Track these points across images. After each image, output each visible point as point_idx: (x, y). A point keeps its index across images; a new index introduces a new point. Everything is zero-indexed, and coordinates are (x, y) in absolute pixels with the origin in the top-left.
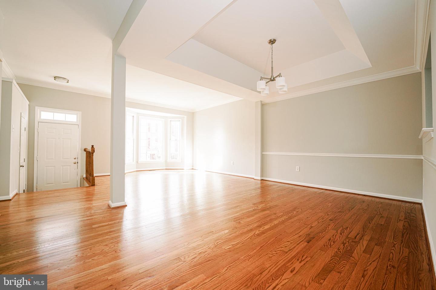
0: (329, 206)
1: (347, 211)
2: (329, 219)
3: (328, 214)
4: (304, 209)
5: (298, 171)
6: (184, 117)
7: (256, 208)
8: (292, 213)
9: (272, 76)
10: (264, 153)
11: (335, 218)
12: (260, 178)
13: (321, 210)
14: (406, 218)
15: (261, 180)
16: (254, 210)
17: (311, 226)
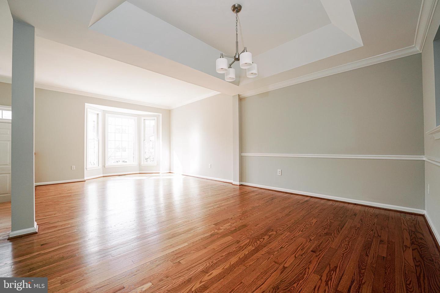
0: (313, 224)
1: (335, 232)
2: (311, 249)
3: (310, 240)
4: (280, 230)
5: (280, 175)
6: (159, 115)
7: (216, 231)
8: (262, 240)
9: (236, 53)
10: (243, 154)
11: (319, 246)
12: (238, 183)
13: (302, 231)
14: (412, 243)
15: (240, 185)
16: (212, 235)
17: (284, 266)
